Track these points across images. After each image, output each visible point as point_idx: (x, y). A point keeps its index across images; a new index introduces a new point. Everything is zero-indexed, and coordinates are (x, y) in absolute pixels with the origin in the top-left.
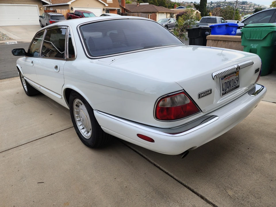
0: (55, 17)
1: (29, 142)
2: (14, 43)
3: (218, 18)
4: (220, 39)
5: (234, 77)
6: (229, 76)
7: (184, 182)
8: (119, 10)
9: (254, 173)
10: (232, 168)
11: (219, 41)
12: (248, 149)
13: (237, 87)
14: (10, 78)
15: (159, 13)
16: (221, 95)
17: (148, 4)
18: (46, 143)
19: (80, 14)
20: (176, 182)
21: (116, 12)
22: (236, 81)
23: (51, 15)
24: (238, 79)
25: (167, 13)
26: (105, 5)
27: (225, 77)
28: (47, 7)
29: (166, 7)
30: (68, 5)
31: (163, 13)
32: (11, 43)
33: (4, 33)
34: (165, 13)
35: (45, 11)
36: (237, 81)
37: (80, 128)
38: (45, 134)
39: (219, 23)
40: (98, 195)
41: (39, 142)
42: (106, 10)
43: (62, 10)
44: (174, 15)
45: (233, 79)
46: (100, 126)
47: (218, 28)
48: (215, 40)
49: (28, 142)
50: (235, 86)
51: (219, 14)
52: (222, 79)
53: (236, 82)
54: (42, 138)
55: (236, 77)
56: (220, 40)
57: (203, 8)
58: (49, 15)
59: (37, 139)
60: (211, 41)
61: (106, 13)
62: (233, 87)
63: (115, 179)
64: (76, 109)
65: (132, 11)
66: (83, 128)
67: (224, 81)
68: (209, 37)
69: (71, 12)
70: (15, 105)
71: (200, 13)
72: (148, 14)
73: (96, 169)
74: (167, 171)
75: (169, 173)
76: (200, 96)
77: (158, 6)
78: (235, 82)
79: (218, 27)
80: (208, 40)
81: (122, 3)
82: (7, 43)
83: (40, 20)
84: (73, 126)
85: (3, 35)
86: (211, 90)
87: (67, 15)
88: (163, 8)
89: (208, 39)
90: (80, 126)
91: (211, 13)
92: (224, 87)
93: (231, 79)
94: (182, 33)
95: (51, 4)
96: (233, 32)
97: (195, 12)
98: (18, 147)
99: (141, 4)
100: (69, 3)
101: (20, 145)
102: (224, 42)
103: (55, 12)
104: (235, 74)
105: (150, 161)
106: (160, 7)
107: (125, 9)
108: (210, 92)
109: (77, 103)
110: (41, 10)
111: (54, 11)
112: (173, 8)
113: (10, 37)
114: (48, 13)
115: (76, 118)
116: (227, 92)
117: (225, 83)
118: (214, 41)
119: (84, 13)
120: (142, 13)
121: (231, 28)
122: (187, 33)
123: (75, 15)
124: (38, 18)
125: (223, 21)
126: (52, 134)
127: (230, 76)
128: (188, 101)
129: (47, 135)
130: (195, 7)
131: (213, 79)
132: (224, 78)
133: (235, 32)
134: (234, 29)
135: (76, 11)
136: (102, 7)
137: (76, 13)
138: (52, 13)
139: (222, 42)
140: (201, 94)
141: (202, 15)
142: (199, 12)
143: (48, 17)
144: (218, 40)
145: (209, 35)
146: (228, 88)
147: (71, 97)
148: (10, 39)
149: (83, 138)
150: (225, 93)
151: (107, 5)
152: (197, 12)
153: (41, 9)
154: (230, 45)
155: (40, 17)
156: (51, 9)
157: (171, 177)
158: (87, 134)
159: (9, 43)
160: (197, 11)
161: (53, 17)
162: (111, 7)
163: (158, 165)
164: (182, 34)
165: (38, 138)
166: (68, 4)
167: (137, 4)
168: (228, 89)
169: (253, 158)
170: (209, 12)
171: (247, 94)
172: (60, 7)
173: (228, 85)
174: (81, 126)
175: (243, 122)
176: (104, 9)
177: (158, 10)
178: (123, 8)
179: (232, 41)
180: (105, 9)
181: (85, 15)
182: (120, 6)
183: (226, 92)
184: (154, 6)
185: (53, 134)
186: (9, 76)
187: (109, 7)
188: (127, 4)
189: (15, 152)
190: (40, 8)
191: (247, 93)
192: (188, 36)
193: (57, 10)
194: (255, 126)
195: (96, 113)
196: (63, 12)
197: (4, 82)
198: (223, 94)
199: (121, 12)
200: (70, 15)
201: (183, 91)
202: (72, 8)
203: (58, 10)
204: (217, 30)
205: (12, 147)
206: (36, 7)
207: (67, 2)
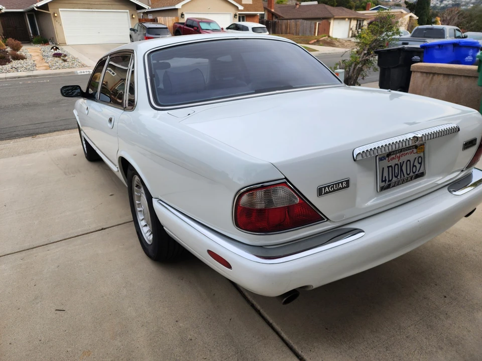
0: (154, 29)
1: (65, 238)
2: (88, 73)
3: (449, 29)
4: (436, 72)
5: (411, 157)
6: (398, 155)
7: (296, 347)
8: (262, 16)
9: (441, 349)
10: (398, 333)
11: (436, 76)
12: (445, 297)
13: (422, 175)
14: (71, 129)
15: (335, 19)
16: (378, 190)
17: (316, 3)
18: (89, 244)
19: (195, 24)
20: (281, 343)
21: (257, 19)
22: (416, 164)
23: (148, 27)
24: (422, 161)
25: (350, 19)
26: (237, 7)
27: (389, 155)
28: (144, 13)
29: (350, 8)
30: (176, 9)
31: (344, 19)
32: (84, 72)
33: (76, 56)
34: (347, 19)
35: (140, 20)
36: (420, 164)
37: (142, 223)
38: (93, 227)
39: (449, 39)
40: (139, 347)
41: (79, 240)
42: (239, 17)
43: (167, 18)
44: (365, 23)
45: (409, 160)
46: (163, 226)
47: (437, 49)
48: (427, 73)
49: (63, 238)
50: (414, 173)
51: (456, 20)
52: (381, 159)
53: (418, 166)
54: (86, 234)
55: (416, 156)
56: (438, 74)
57: (424, 9)
58: (144, 27)
59: (79, 234)
60: (419, 74)
61: (239, 21)
62: (408, 175)
63: (177, 321)
64: (137, 192)
65: (286, 17)
66: (146, 225)
67: (385, 163)
68: (416, 66)
69: (182, 21)
70: (66, 174)
71: (418, 18)
72: (313, 22)
73: (151, 299)
74: (271, 321)
75: (274, 325)
76: (321, 192)
77: (337, 6)
79: (438, 47)
80: (414, 72)
81: (268, 4)
82: (78, 72)
83: (131, 36)
84: (132, 220)
85: (73, 59)
86: (348, 182)
87: (174, 26)
88: (343, 10)
89: (415, 70)
90: (142, 220)
91: (438, 19)
92: (386, 174)
93: (404, 159)
94: (367, 57)
95: (150, 8)
96: (469, 58)
97: (407, 17)
98: (47, 244)
99: (303, 4)
100: (178, 6)
101: (52, 241)
102: (446, 78)
103: (155, 22)
104: (415, 150)
105: (247, 298)
106: (339, 8)
107: (273, 14)
108: (344, 185)
109: (137, 182)
110: (133, 18)
111: (154, 21)
112: (364, 9)
113: (83, 62)
114: (145, 24)
115: (137, 206)
116: (392, 185)
117: (388, 167)
118: (425, 75)
119: (201, 22)
120: (303, 21)
121: (463, 50)
122: (377, 57)
123: (187, 25)
124: (128, 32)
125: (458, 34)
126: (102, 229)
127: (403, 153)
128: (298, 201)
129: (95, 230)
130: (407, 7)
131: (355, 160)
132: (387, 158)
133: (474, 57)
134: (471, 52)
135: (188, 19)
136: (233, 11)
137: (188, 23)
138: (151, 23)
139: (441, 77)
140: (325, 187)
141: (420, 22)
142: (416, 17)
143: (142, 30)
144: (434, 74)
145: (421, 61)
146: (396, 177)
147: (129, 172)
148: (83, 66)
149: (144, 242)
150: (388, 187)
151: (241, 8)
152: (411, 17)
153: (134, 16)
154: (457, 84)
155: (131, 29)
156: (150, 17)
158: (148, 237)
159: (81, 72)
160: (412, 14)
161: (150, 29)
162: (249, 11)
163: (259, 307)
164: (367, 60)
165: (81, 233)
166: (176, 8)
167: (296, 4)
168: (394, 179)
169: (450, 317)
170: (435, 15)
171: (446, 190)
172: (163, 14)
173: (396, 171)
176: (235, 15)
177: (334, 15)
178: (269, 12)
179: (461, 76)
180: (237, 14)
181: (203, 26)
182: (265, 9)
183: (390, 185)
184: (326, 6)
185: (105, 229)
186: (70, 127)
187: (246, 11)
188: (278, 5)
189: (40, 252)
190: (132, 15)
191: (447, 187)
192: (379, 64)
193: (158, 18)
194: (474, 251)
196: (168, 21)
197: (62, 136)
198: (383, 189)
199: (266, 18)
200: (178, 25)
201: (285, 180)
202: (182, 15)
203: (161, 19)
204: (437, 54)
205: (38, 245)
206: (126, 14)
207: (174, 5)
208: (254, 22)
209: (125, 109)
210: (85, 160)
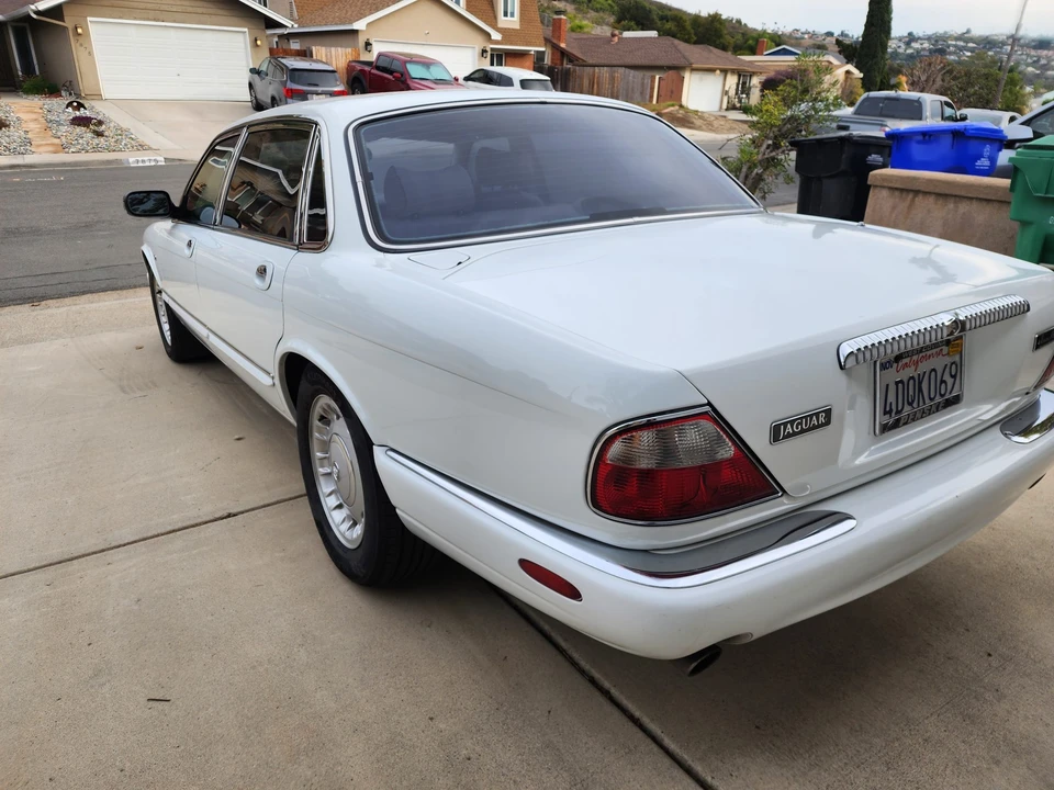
0: (306, 74)
1: (145, 535)
2: (153, 164)
3: (930, 100)
4: (922, 189)
5: (938, 363)
6: (915, 358)
7: (698, 768)
8: (540, 56)
9: (997, 763)
10: (907, 733)
11: (920, 197)
12: (990, 655)
13: (955, 401)
14: (122, 288)
15: (693, 70)
16: (877, 432)
17: (654, 34)
18: (205, 548)
19: (396, 66)
20: (667, 761)
21: (530, 62)
22: (947, 377)
23: (291, 67)
24: (957, 371)
25: (725, 72)
26: (489, 35)
27: (898, 358)
28: (281, 36)
29: (724, 48)
30: (355, 32)
31: (712, 70)
32: (143, 161)
33: (124, 125)
34: (718, 72)
35: (271, 50)
36: (954, 377)
37: (329, 503)
38: (208, 511)
39: (931, 121)
40: (355, 778)
41: (178, 541)
42: (492, 56)
43: (333, 49)
44: (755, 81)
45: (934, 370)
46: (394, 508)
47: (919, 142)
48: (902, 190)
49: (141, 537)
50: (942, 396)
51: (939, 82)
52: (884, 367)
53: (950, 381)
54: (193, 526)
55: (948, 360)
56: (926, 193)
57: (874, 56)
58: (283, 68)
59: (176, 527)
60: (885, 193)
61: (492, 64)
62: (931, 399)
63: (431, 719)
64: (319, 433)
65: (590, 62)
66: (340, 506)
67: (893, 375)
68: (881, 175)
69: (365, 57)
70: (124, 392)
71: (862, 75)
72: (648, 74)
73: (365, 670)
74: (637, 714)
75: (646, 721)
76: (777, 433)
77: (695, 43)
78: (945, 382)
79: (920, 138)
80: (876, 186)
81: (553, 31)
82: (131, 160)
83: (250, 85)
84: (304, 491)
85: (119, 132)
86: (828, 412)
87: (350, 68)
88: (711, 51)
89: (878, 183)
90: (330, 494)
91: (903, 79)
92: (892, 398)
93: (924, 367)
94: (774, 154)
95: (296, 26)
96: (984, 163)
97: (840, 73)
98: (103, 551)
99: (627, 34)
100: (359, 25)
101: (114, 544)
102: (940, 202)
103: (306, 56)
104: (945, 349)
105: (577, 664)
106: (701, 46)
107: (564, 53)
108: (822, 420)
109: (324, 410)
110: (257, 46)
111: (305, 54)
112: (753, 52)
113: (141, 139)
114: (283, 61)
115: (317, 463)
116: (902, 422)
117: (897, 383)
118: (897, 193)
119: (410, 62)
120: (627, 70)
121: (973, 146)
122: (793, 155)
123: (378, 68)
124: (246, 77)
125: (948, 111)
126: (229, 516)
127: (924, 354)
128: (728, 451)
129: (212, 518)
130: (840, 52)
131: (842, 368)
132: (895, 365)
133: (993, 160)
134: (987, 150)
135: (380, 55)
136: (480, 44)
137: (380, 64)
138: (298, 58)
139: (931, 199)
140: (785, 424)
141: (868, 84)
142: (857, 74)
143: (278, 73)
144: (917, 192)
145: (884, 166)
146: (910, 404)
147: (304, 387)
148: (142, 147)
149: (334, 543)
150: (896, 425)
151: (496, 36)
152: (848, 72)
153: (259, 42)
154: (964, 213)
155: (253, 71)
156: (295, 45)
157: (649, 741)
158: (348, 531)
159: (138, 161)
160: (850, 67)
161: (297, 73)
162: (511, 44)
163: (607, 685)
164: (773, 158)
165: (180, 525)
166: (355, 28)
167: (613, 35)
168: (907, 409)
169: (1005, 697)
170: (898, 72)
171: (996, 432)
172: (328, 39)
173: (911, 393)
174: (333, 497)
175: (980, 537)
176: (484, 51)
177: (692, 61)
178: (555, 47)
179: (971, 199)
180: (488, 49)
181: (415, 71)
182: (547, 41)
183: (898, 420)
184: (676, 42)
185: (235, 515)
186: (120, 284)
187: (506, 44)
188: (574, 35)
189: (90, 570)
190: (256, 40)
191: (998, 426)
192: (798, 169)
193: (314, 48)
194: (1033, 558)
195: (381, 458)
196: (334, 57)
197: (100, 304)
198: (886, 428)
199: (547, 61)
200: (359, 67)
201: (707, 408)
202: (368, 44)
203: (319, 51)
204: (917, 151)
205: (83, 552)
206: (240, 37)
207: (351, 23)
208: (523, 67)
209: (299, 247)
210: (165, 359)
